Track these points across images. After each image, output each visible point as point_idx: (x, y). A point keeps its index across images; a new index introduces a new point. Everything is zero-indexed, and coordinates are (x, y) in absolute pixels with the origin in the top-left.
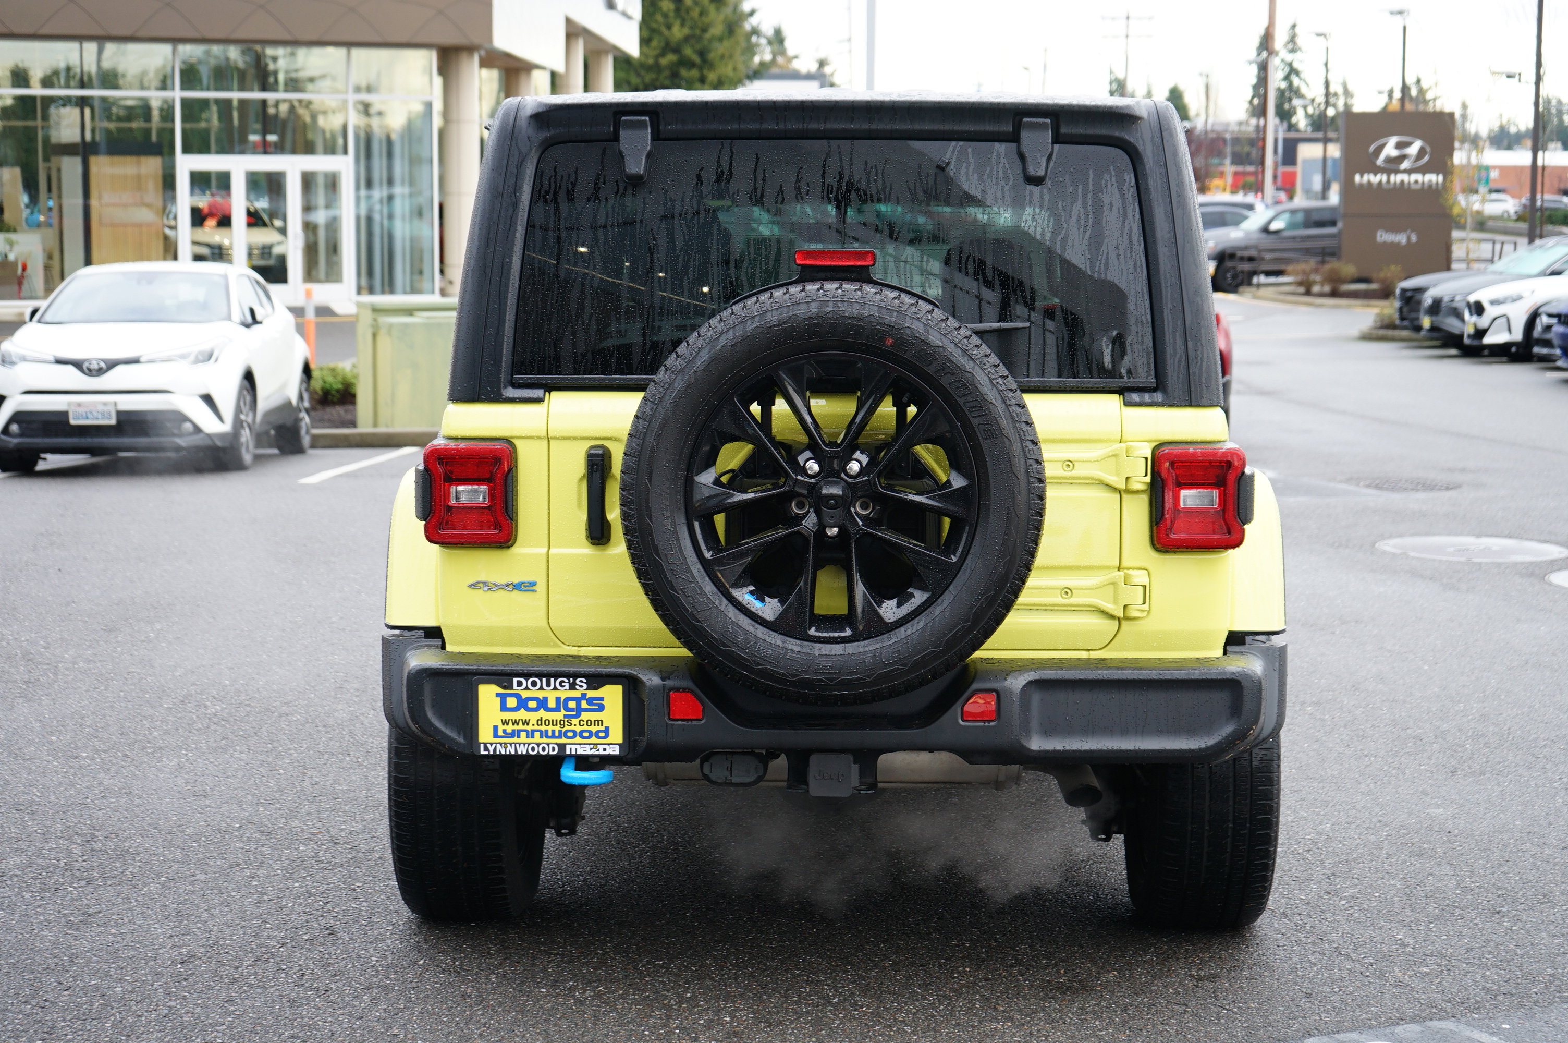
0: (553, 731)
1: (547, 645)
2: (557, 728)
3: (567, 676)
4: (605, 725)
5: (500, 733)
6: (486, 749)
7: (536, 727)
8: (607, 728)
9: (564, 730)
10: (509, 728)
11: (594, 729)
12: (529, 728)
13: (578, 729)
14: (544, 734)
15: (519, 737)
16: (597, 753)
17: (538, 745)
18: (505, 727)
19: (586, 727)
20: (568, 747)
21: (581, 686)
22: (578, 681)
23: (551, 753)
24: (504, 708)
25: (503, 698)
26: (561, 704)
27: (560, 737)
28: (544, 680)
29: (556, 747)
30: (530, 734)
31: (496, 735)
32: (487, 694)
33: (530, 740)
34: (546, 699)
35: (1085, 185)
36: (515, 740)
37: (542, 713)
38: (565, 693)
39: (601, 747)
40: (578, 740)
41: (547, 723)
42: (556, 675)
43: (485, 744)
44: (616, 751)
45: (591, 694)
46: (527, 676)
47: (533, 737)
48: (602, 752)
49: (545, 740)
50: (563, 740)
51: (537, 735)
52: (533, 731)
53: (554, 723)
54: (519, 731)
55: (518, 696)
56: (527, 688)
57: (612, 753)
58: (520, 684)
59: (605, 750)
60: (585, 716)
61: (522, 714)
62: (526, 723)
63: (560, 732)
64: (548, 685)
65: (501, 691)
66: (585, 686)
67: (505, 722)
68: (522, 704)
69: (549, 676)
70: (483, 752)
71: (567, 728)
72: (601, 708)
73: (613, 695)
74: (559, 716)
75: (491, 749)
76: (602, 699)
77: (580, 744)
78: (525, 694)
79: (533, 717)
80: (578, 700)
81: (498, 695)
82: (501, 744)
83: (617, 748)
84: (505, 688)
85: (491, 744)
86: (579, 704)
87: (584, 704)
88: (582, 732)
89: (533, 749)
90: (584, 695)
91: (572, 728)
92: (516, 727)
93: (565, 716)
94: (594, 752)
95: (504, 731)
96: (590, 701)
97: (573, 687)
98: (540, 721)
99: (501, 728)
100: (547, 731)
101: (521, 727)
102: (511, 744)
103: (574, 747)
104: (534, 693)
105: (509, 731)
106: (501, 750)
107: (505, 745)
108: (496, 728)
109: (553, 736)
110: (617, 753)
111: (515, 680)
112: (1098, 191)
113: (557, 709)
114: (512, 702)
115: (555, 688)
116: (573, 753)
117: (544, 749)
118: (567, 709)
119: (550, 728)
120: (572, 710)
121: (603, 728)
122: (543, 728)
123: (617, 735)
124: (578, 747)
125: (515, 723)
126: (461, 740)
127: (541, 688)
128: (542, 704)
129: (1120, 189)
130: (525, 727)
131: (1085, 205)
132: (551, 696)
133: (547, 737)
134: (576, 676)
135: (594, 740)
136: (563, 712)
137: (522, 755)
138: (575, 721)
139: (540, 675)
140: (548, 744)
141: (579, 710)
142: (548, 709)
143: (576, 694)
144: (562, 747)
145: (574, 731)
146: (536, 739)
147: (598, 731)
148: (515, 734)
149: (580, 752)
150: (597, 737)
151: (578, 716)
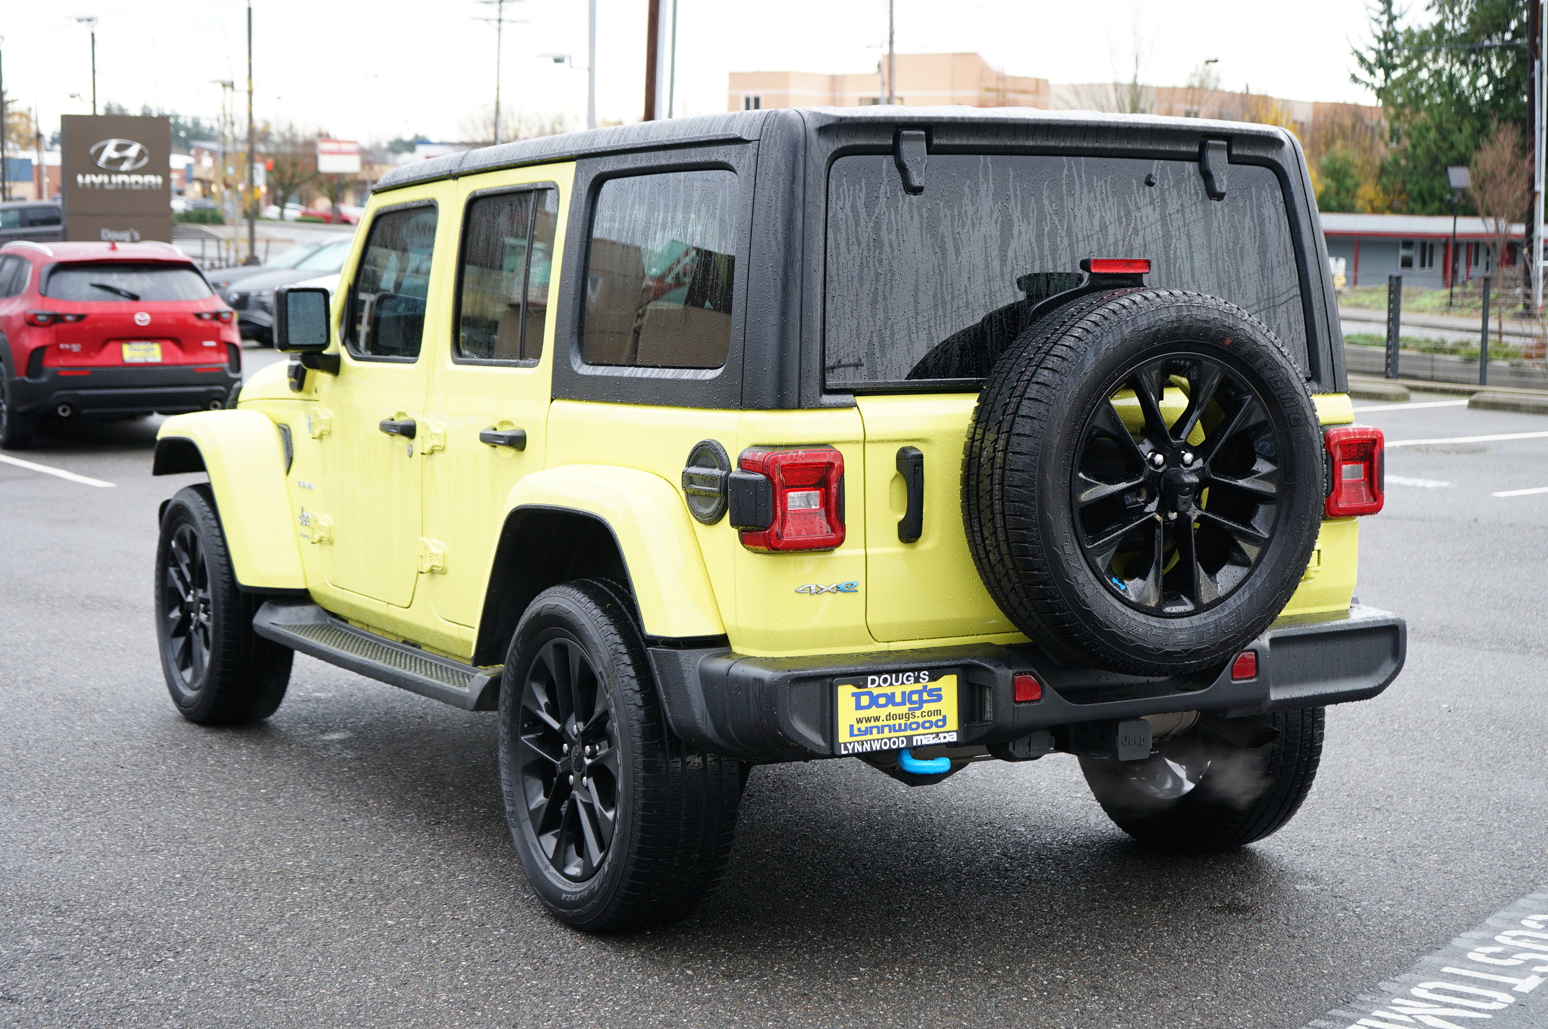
0: (900, 725)
1: (864, 643)
2: (903, 722)
3: (913, 670)
4: (943, 714)
5: (856, 732)
6: (846, 748)
7: (886, 723)
8: (945, 717)
9: (909, 722)
10: (863, 726)
11: (934, 719)
12: (880, 724)
13: (921, 720)
14: (892, 728)
15: (871, 733)
16: (938, 742)
17: (890, 739)
18: (860, 725)
19: (927, 718)
20: (915, 738)
21: (924, 679)
22: (921, 675)
23: (901, 746)
24: (859, 707)
25: (857, 696)
26: (906, 698)
27: (905, 730)
28: (894, 675)
29: (904, 739)
30: (881, 730)
31: (852, 735)
32: (845, 693)
33: (881, 736)
34: (893, 694)
35: (1251, 200)
36: (869, 737)
37: (891, 709)
38: (910, 686)
39: (941, 736)
40: (921, 731)
41: (895, 717)
42: (904, 671)
43: (845, 744)
44: (953, 738)
45: (932, 685)
46: (879, 673)
47: (883, 732)
48: (943, 741)
49: (893, 734)
50: (909, 733)
51: (886, 729)
52: (883, 727)
53: (900, 717)
54: (872, 728)
55: (870, 694)
56: (879, 685)
57: (951, 740)
58: (873, 681)
59: (945, 737)
60: (927, 707)
61: (874, 711)
62: (877, 719)
63: (906, 724)
64: (897, 681)
65: (856, 690)
66: (927, 678)
67: (859, 721)
68: (874, 701)
69: (897, 672)
70: (844, 752)
71: (911, 720)
72: (940, 698)
73: (949, 684)
74: (904, 709)
75: (850, 748)
76: (940, 689)
77: (924, 735)
78: (876, 691)
79: (882, 712)
80: (920, 693)
81: (853, 694)
82: (858, 742)
83: (955, 734)
84: (859, 687)
85: (850, 743)
86: (921, 697)
87: (925, 696)
88: (924, 722)
89: (885, 744)
90: (925, 687)
91: (916, 720)
92: (869, 725)
93: (910, 709)
94: (936, 741)
95: (859, 729)
96: (930, 692)
97: (917, 680)
98: (889, 717)
99: (856, 726)
100: (894, 725)
101: (873, 724)
102: (867, 741)
103: (919, 738)
104: (886, 689)
105: (863, 729)
106: (859, 748)
107: (862, 743)
108: (852, 727)
109: (900, 730)
110: (955, 739)
111: (870, 678)
112: (1260, 207)
113: (903, 703)
114: (865, 701)
115: (903, 683)
116: (919, 744)
117: (894, 743)
118: (911, 702)
119: (897, 722)
120: (915, 702)
121: (941, 717)
122: (891, 722)
123: (953, 723)
124: (922, 737)
125: (868, 720)
126: (822, 743)
127: (891, 684)
128: (890, 699)
129: (1275, 206)
130: (877, 724)
131: (1252, 217)
132: (898, 690)
133: (895, 731)
134: (920, 670)
135: (934, 729)
136: (908, 706)
137: (877, 752)
138: (918, 713)
139: (889, 672)
140: (898, 738)
141: (921, 702)
142: (895, 704)
143: (919, 687)
144: (909, 739)
145: (917, 723)
146: (887, 734)
147: (938, 721)
148: (868, 731)
149: (925, 742)
150: (938, 727)
151: (920, 708)
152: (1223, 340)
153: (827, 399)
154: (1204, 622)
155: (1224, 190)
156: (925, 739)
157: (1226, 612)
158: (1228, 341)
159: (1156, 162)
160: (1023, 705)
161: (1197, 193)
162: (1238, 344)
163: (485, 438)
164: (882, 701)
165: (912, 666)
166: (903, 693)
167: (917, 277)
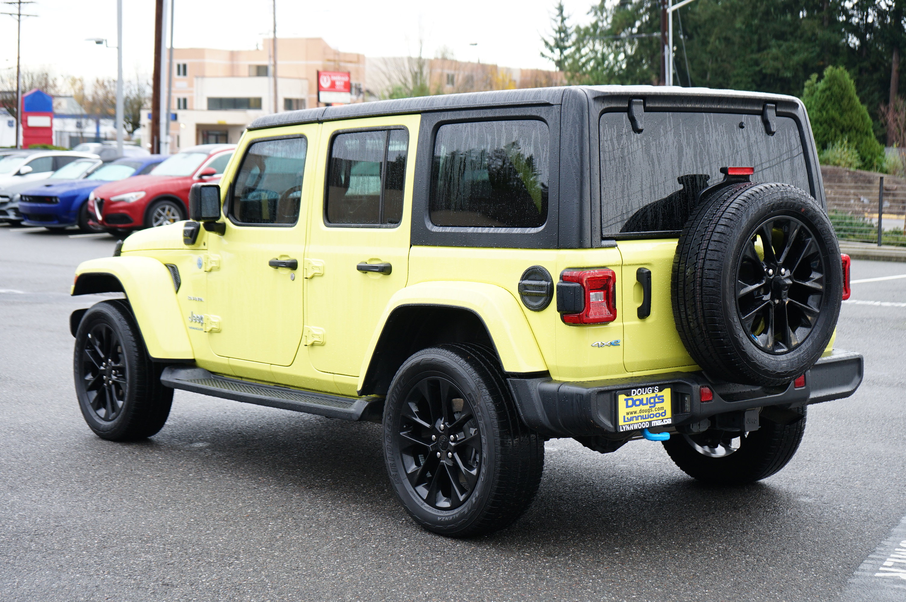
1: (622, 373)
2: (647, 414)
3: (651, 386)
4: (664, 409)
5: (626, 420)
6: (623, 429)
7: (639, 414)
8: (665, 411)
10: (629, 416)
11: (660, 412)
12: (636, 415)
13: (655, 413)
14: (642, 417)
17: (642, 423)
19: (657, 412)
20: (653, 422)
21: (656, 391)
22: (655, 388)
23: (647, 427)
24: (627, 406)
25: (626, 400)
26: (648, 400)
27: (648, 418)
28: (643, 389)
29: (648, 423)
30: (637, 418)
31: (625, 421)
32: (622, 398)
33: (637, 421)
34: (642, 399)
35: (786, 135)
36: (631, 422)
37: (642, 407)
38: (650, 395)
39: (664, 421)
40: (655, 418)
41: (643, 411)
42: (648, 387)
43: (622, 426)
44: (669, 422)
45: (660, 394)
46: (636, 388)
48: (665, 423)
50: (650, 419)
51: (640, 418)
52: (638, 416)
53: (646, 411)
54: (633, 417)
55: (632, 399)
56: (637, 395)
58: (634, 392)
60: (658, 406)
61: (634, 409)
62: (635, 412)
64: (644, 392)
65: (626, 397)
66: (658, 390)
67: (628, 414)
68: (634, 404)
69: (644, 387)
70: (622, 430)
71: (651, 413)
72: (663, 401)
73: (667, 393)
74: (647, 407)
75: (624, 428)
76: (663, 396)
77: (657, 420)
78: (635, 398)
79: (637, 409)
80: (654, 398)
81: (625, 400)
82: (628, 425)
83: (670, 420)
84: (628, 396)
85: (624, 426)
86: (655, 400)
87: (657, 400)
88: (657, 414)
89: (640, 426)
90: (656, 395)
91: (653, 412)
92: (632, 416)
93: (650, 407)
94: (662, 424)
95: (628, 418)
96: (659, 398)
97: (653, 392)
98: (641, 411)
99: (626, 417)
101: (634, 415)
102: (631, 424)
104: (640, 397)
105: (629, 418)
106: (628, 428)
108: (624, 417)
109: (646, 418)
110: (670, 423)
111: (633, 391)
112: (790, 139)
113: (647, 404)
114: (630, 403)
115: (647, 393)
116: (655, 425)
117: (644, 425)
118: (651, 403)
119: (644, 414)
121: (663, 411)
122: (642, 414)
123: (669, 414)
124: (656, 422)
125: (632, 413)
126: (611, 426)
127: (642, 394)
129: (796, 138)
131: (787, 144)
132: (644, 397)
133: (644, 419)
134: (654, 386)
135: (661, 417)
136: (649, 405)
137: (636, 429)
138: (653, 409)
139: (641, 387)
140: (645, 422)
141: (655, 403)
142: (644, 405)
143: (654, 395)
144: (650, 422)
145: (653, 414)
146: (640, 420)
147: (662, 413)
148: (632, 419)
149: (657, 424)
150: (662, 416)
151: (654, 406)
152: (801, 209)
153: (605, 243)
154: (793, 357)
155: (775, 130)
156: (657, 423)
157: (802, 352)
158: (803, 210)
159: (744, 115)
160: (705, 403)
161: (762, 132)
162: (807, 211)
163: (360, 268)
164: (638, 403)
165: (651, 384)
166: (647, 398)
167: (642, 177)
